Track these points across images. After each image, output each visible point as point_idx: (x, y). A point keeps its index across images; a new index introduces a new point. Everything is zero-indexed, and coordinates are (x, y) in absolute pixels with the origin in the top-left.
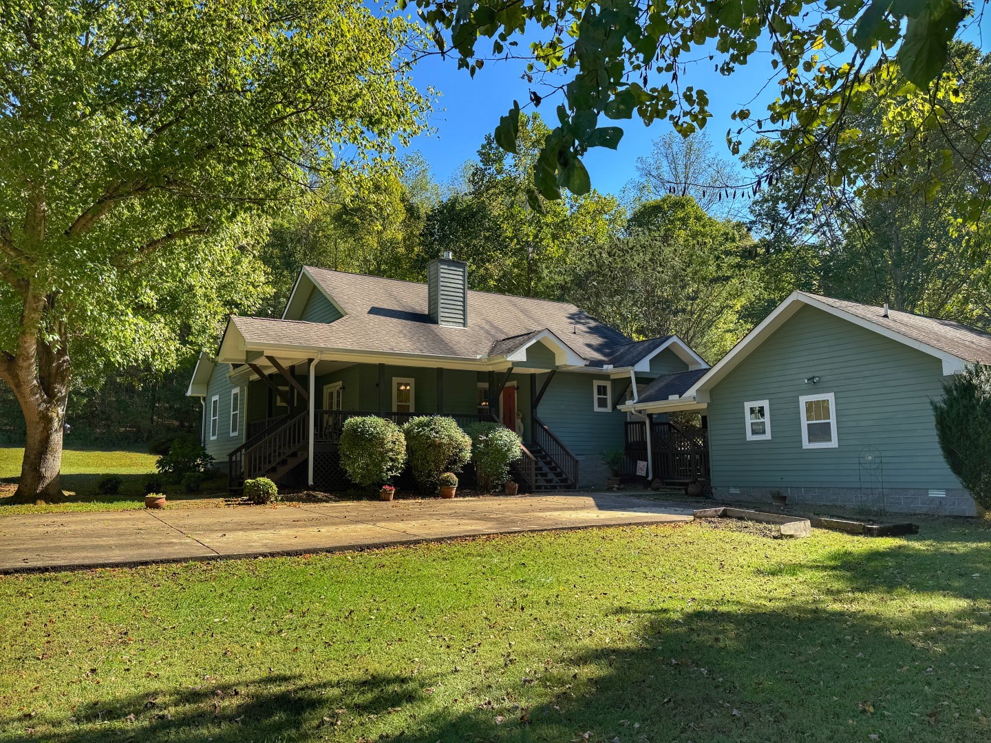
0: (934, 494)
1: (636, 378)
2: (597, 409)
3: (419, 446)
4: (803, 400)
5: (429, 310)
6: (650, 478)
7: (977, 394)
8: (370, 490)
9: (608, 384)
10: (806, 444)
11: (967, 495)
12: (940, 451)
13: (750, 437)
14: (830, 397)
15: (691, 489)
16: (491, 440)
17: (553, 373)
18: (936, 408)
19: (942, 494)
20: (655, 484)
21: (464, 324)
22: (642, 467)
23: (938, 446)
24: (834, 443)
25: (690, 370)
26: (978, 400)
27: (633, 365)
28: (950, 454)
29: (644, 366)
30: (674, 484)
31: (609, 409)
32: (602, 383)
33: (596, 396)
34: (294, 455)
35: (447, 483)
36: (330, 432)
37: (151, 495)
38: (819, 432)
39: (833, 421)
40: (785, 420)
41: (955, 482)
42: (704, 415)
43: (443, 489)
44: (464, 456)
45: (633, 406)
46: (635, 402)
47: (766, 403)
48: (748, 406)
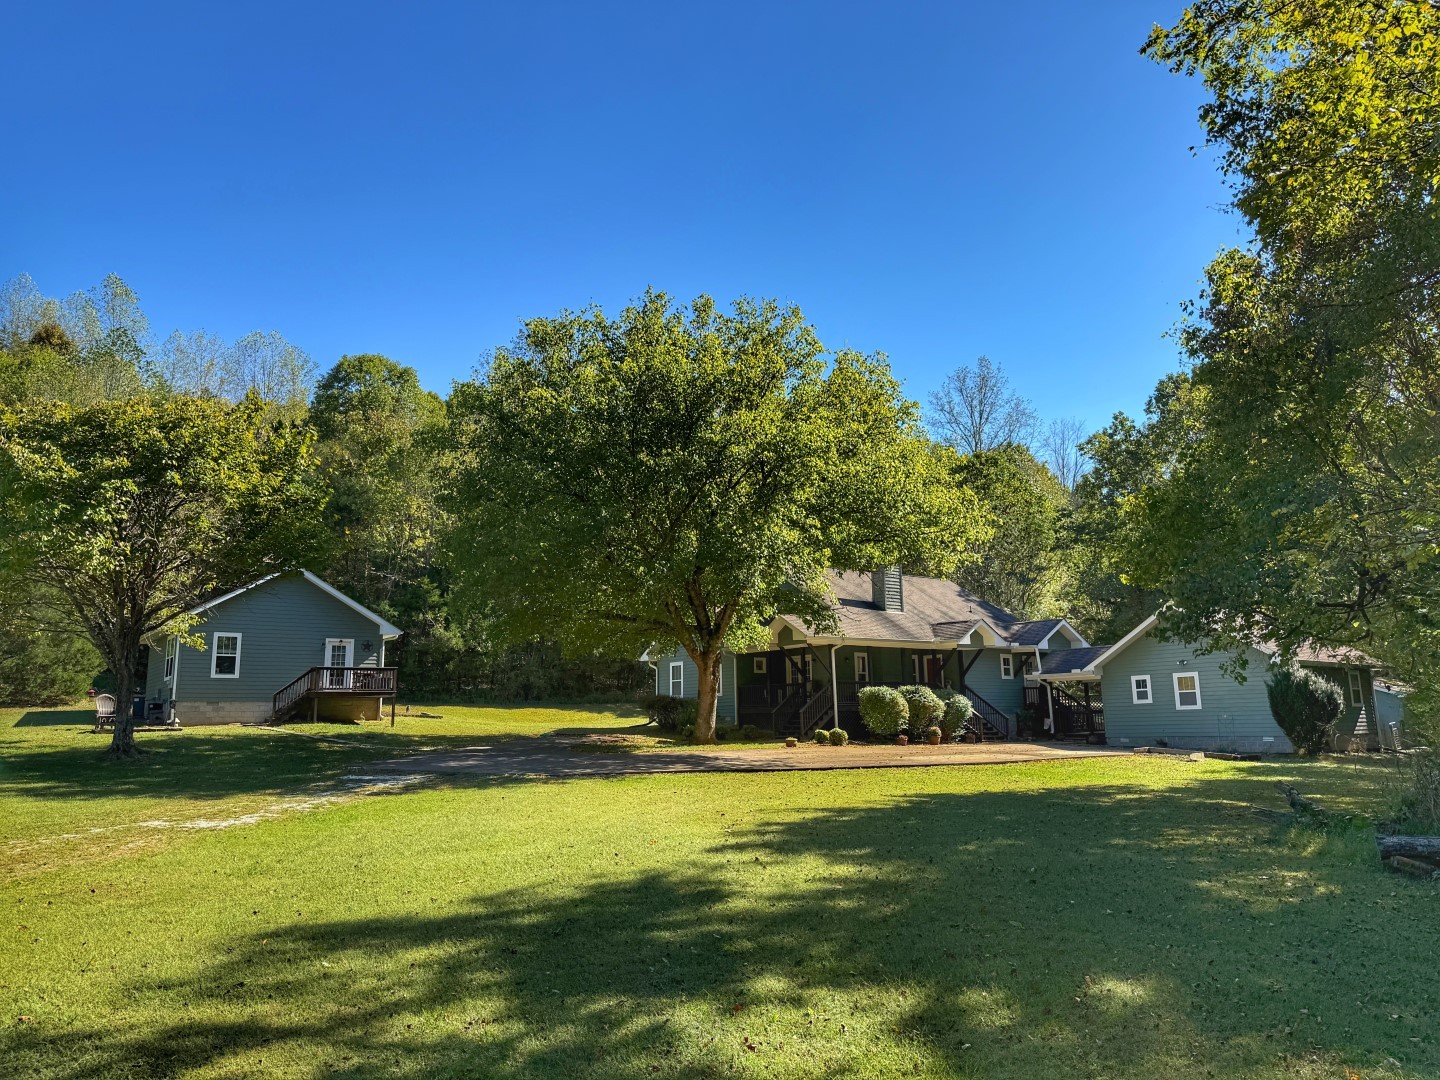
0: (1267, 739)
1: (1040, 653)
2: (1004, 677)
3: (918, 708)
4: (1176, 676)
5: (874, 598)
6: (1052, 732)
7: (1293, 678)
8: (892, 739)
9: (1010, 657)
10: (1179, 707)
11: (1287, 739)
12: (1270, 712)
13: (1136, 701)
14: (1195, 675)
15: (1091, 739)
16: (953, 703)
17: (980, 652)
18: (1268, 686)
19: (1271, 739)
20: (1060, 737)
21: (902, 610)
22: (1049, 723)
23: (1269, 709)
24: (1199, 706)
25: (1073, 647)
26: (1293, 682)
27: (1037, 644)
28: (1276, 714)
29: (1044, 645)
30: (1076, 736)
31: (1011, 677)
32: (1006, 656)
33: (1003, 667)
34: (826, 713)
35: (935, 733)
36: (849, 696)
37: (790, 739)
38: (1188, 699)
39: (1198, 691)
40: (1163, 689)
41: (1281, 732)
42: (1098, 684)
43: (933, 738)
44: (940, 714)
45: (1036, 676)
46: (1037, 673)
47: (1147, 678)
48: (1134, 679)
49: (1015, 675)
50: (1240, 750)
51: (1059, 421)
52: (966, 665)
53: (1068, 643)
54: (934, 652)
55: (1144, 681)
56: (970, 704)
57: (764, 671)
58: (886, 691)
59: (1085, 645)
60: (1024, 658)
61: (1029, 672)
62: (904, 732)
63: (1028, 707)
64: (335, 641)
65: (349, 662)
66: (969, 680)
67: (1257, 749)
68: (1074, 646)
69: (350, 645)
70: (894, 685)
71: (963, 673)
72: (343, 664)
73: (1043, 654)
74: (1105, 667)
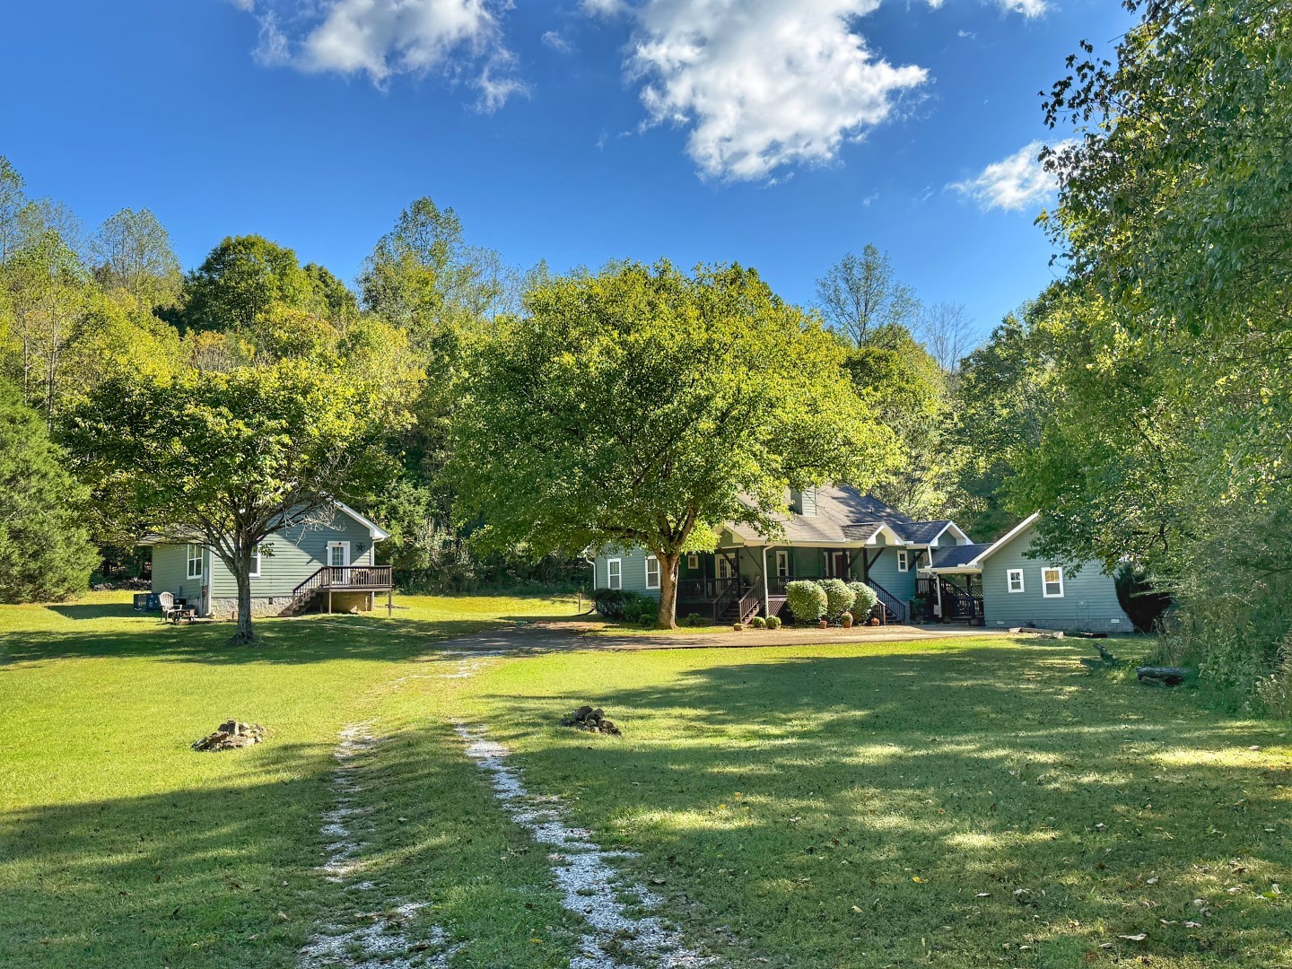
0: (1114, 621)
1: (931, 549)
2: (900, 570)
3: (834, 597)
4: (1043, 570)
6: (941, 617)
8: (814, 623)
9: (905, 553)
10: (1045, 595)
11: (1129, 621)
12: (1116, 599)
13: (1011, 590)
14: (1059, 569)
16: (861, 593)
17: (882, 549)
19: (1117, 621)
20: (946, 620)
21: (816, 514)
22: (938, 610)
23: (1115, 597)
24: (1062, 595)
25: (958, 545)
27: (929, 542)
29: (935, 543)
30: (960, 620)
31: (906, 570)
32: (902, 552)
33: (899, 562)
35: (847, 619)
39: (1061, 582)
40: (1032, 580)
41: (1124, 615)
42: (979, 576)
43: (846, 623)
44: (852, 602)
45: (928, 569)
46: (929, 567)
47: (1020, 571)
48: (1009, 572)
49: (910, 568)
50: (1094, 630)
51: (939, 305)
52: (870, 560)
53: (954, 540)
54: (844, 550)
55: (1018, 574)
56: (875, 594)
57: (697, 567)
58: (808, 584)
59: (969, 542)
60: (917, 553)
61: (920, 566)
62: (824, 618)
63: (920, 596)
64: (335, 544)
65: (347, 563)
66: (872, 573)
67: (1106, 628)
68: (959, 543)
69: (346, 546)
70: (814, 579)
71: (867, 568)
72: (342, 563)
73: (934, 550)
74: (985, 562)
